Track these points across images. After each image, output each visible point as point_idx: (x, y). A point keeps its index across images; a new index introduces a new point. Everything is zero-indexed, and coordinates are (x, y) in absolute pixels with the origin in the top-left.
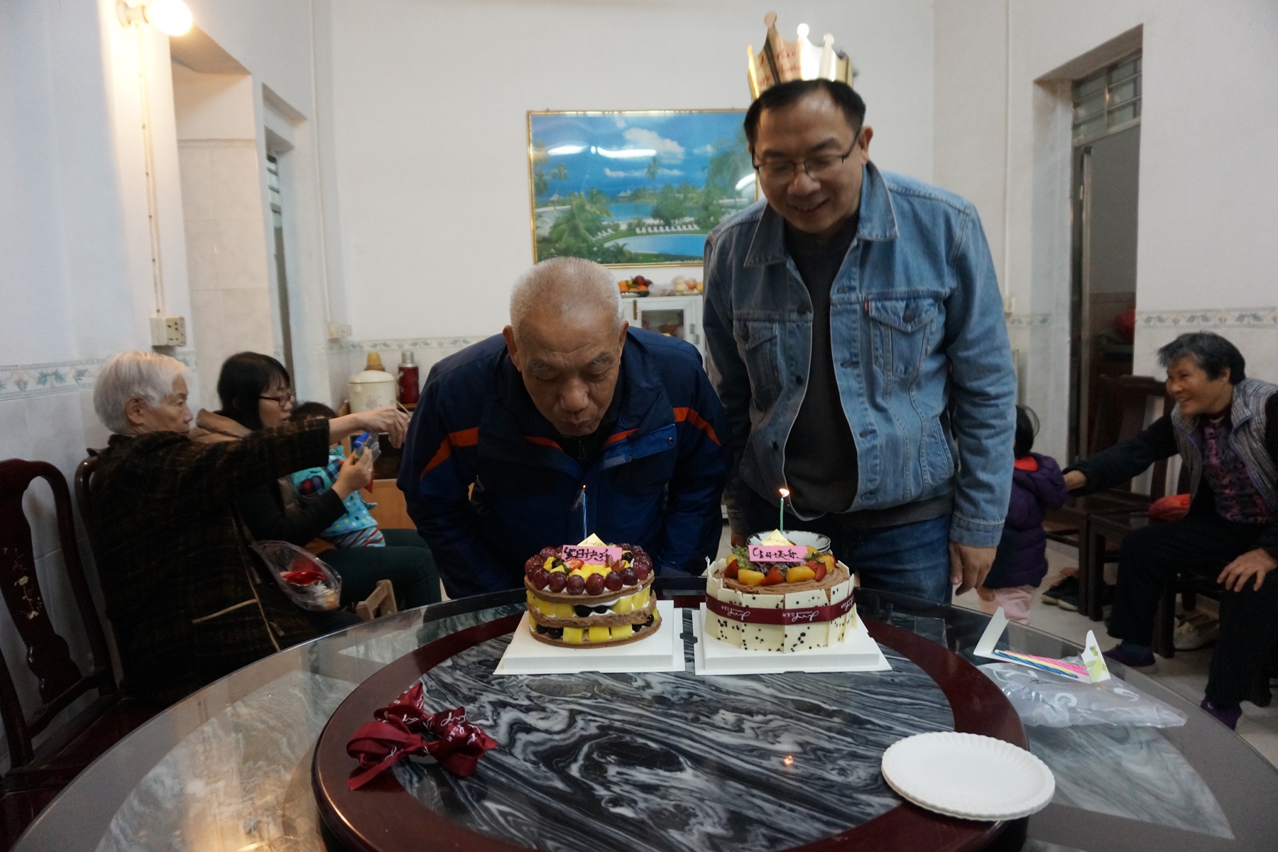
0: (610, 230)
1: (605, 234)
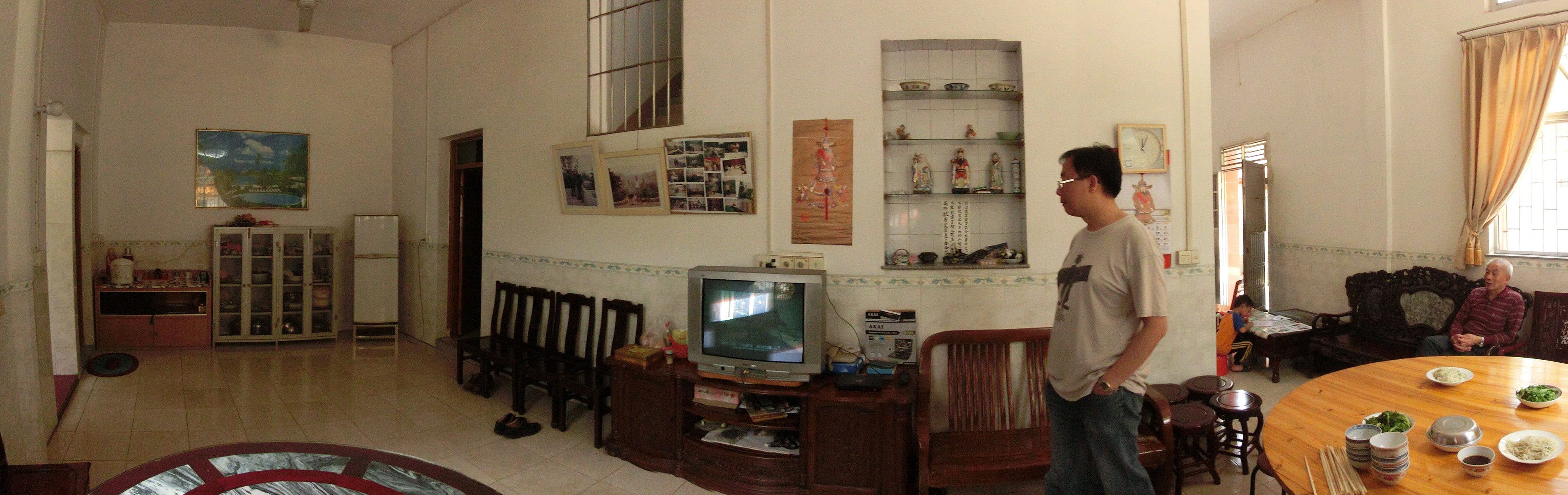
0: (235, 190)
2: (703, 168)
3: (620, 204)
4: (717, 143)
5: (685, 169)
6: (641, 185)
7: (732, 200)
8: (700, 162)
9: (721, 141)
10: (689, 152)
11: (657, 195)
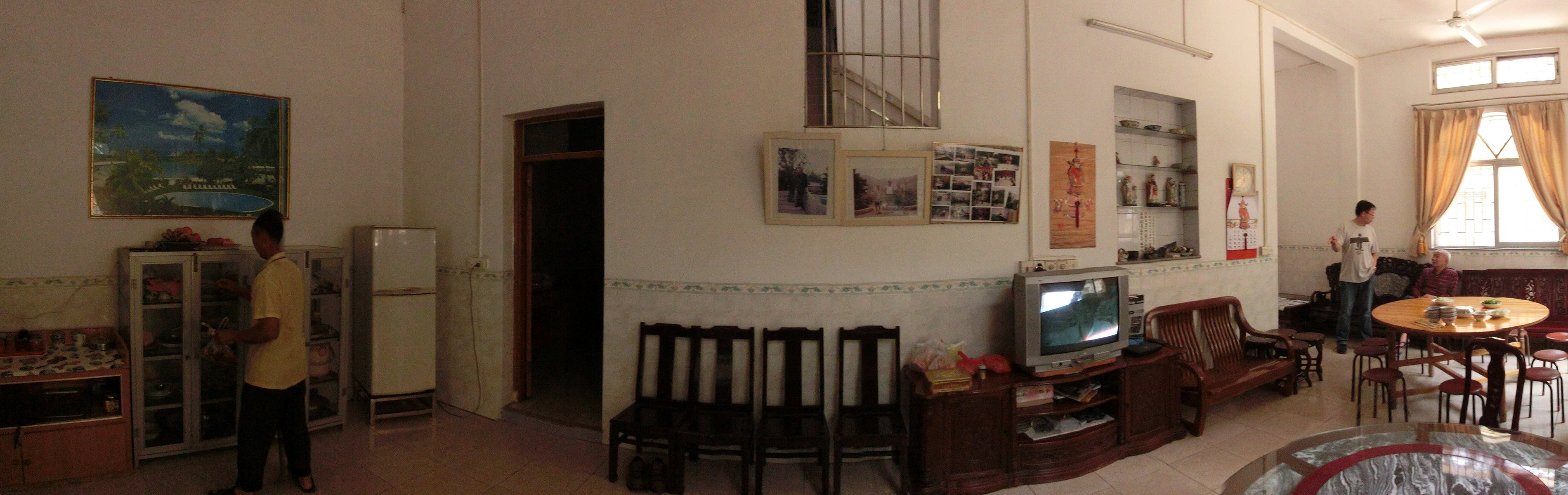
0: (160, 185)
1: (156, 188)
2: (972, 177)
3: (863, 213)
4: (992, 153)
5: (952, 176)
6: (895, 192)
7: (1000, 209)
8: (970, 170)
9: (996, 152)
10: (959, 159)
11: (915, 203)
